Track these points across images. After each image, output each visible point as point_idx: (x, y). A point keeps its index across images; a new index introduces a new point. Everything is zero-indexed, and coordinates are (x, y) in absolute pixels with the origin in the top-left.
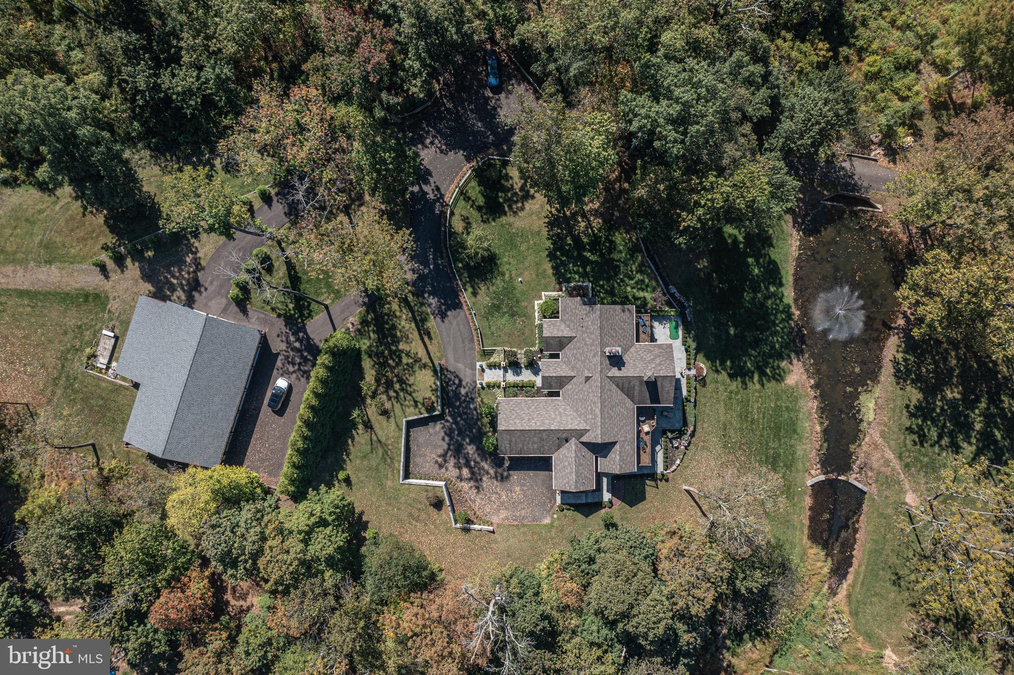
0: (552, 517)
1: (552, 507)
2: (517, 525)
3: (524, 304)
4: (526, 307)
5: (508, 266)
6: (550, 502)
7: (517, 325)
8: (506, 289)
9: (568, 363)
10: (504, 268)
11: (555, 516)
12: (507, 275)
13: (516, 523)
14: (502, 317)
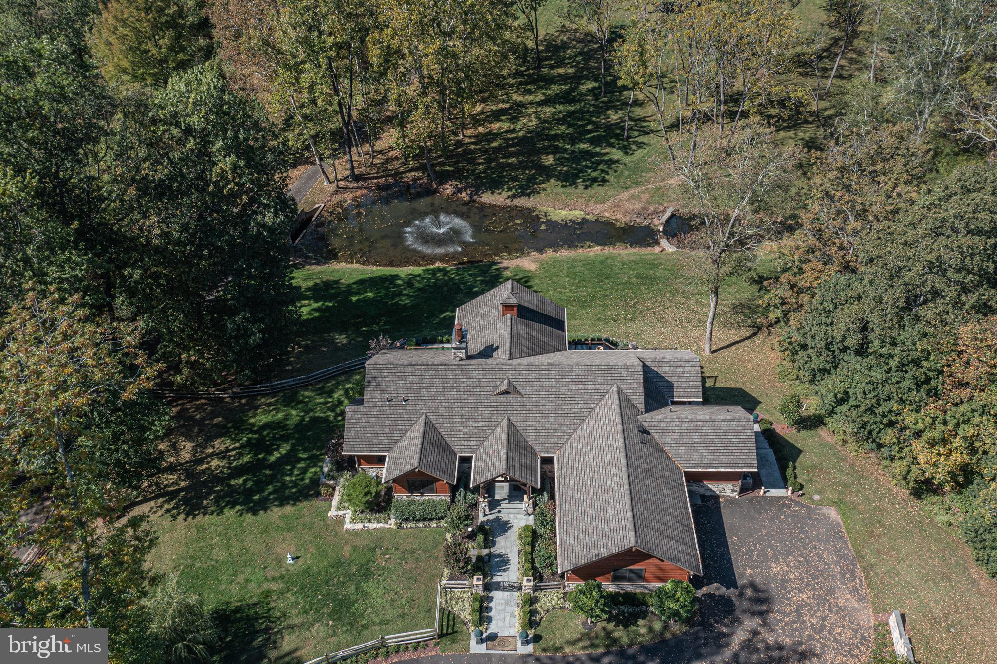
0: (821, 503)
1: (798, 504)
2: (864, 569)
3: (346, 551)
4: (355, 548)
5: (252, 585)
6: (789, 507)
7: (392, 565)
8: (302, 588)
9: (482, 436)
10: (254, 592)
11: (817, 497)
12: (273, 586)
13: (860, 573)
14: (366, 595)
